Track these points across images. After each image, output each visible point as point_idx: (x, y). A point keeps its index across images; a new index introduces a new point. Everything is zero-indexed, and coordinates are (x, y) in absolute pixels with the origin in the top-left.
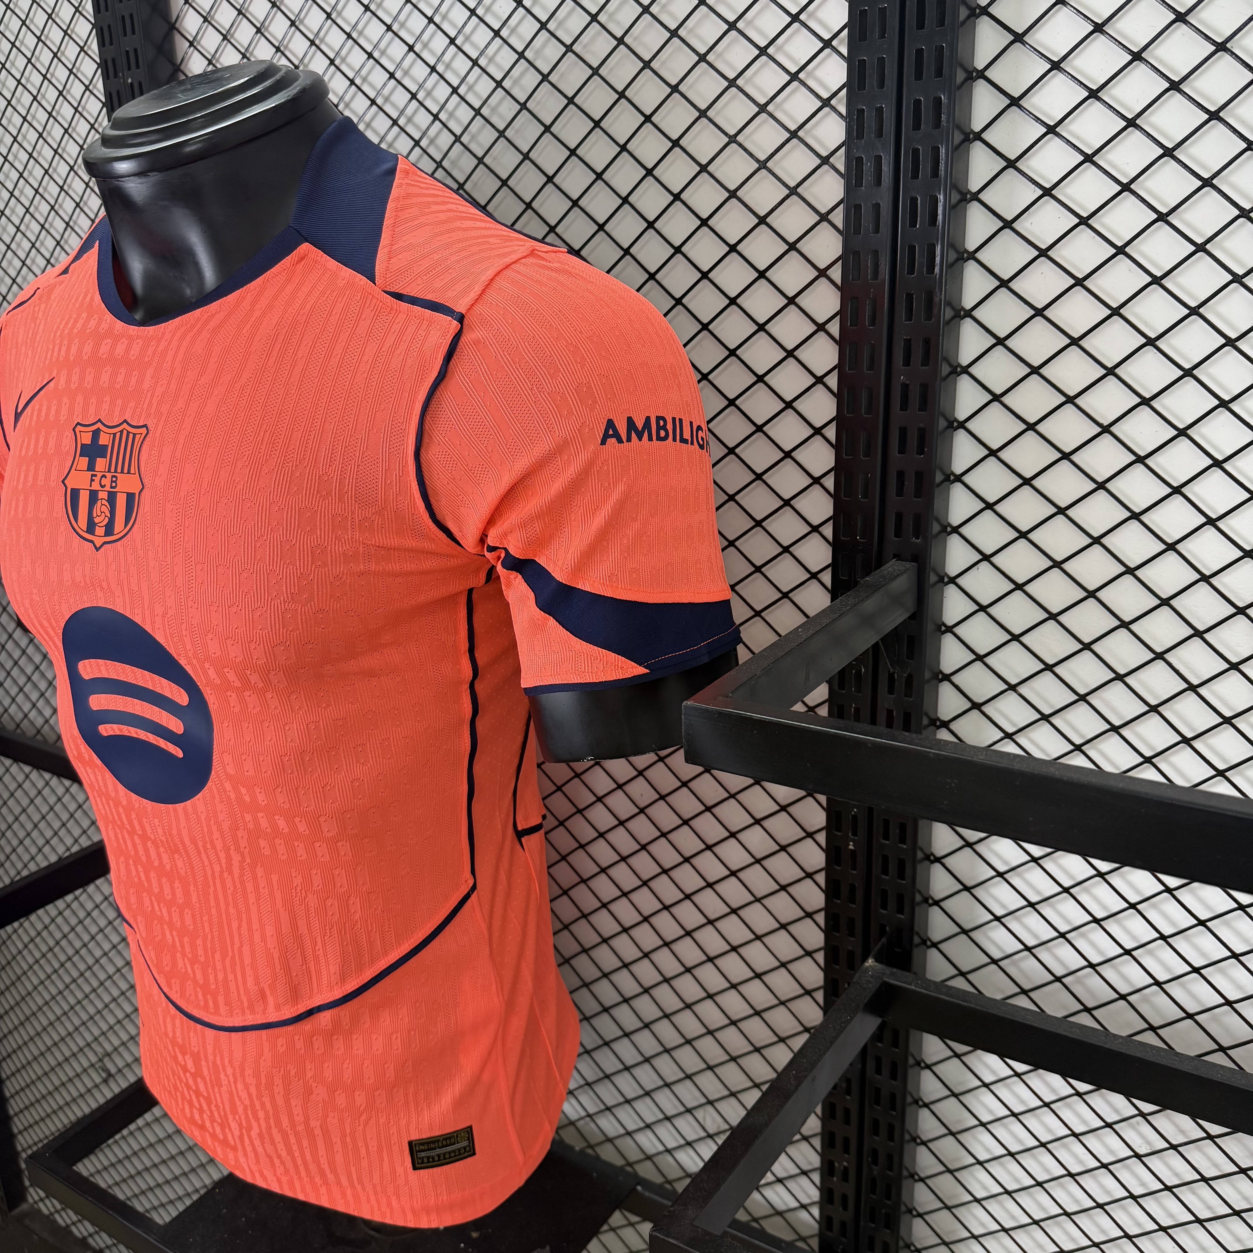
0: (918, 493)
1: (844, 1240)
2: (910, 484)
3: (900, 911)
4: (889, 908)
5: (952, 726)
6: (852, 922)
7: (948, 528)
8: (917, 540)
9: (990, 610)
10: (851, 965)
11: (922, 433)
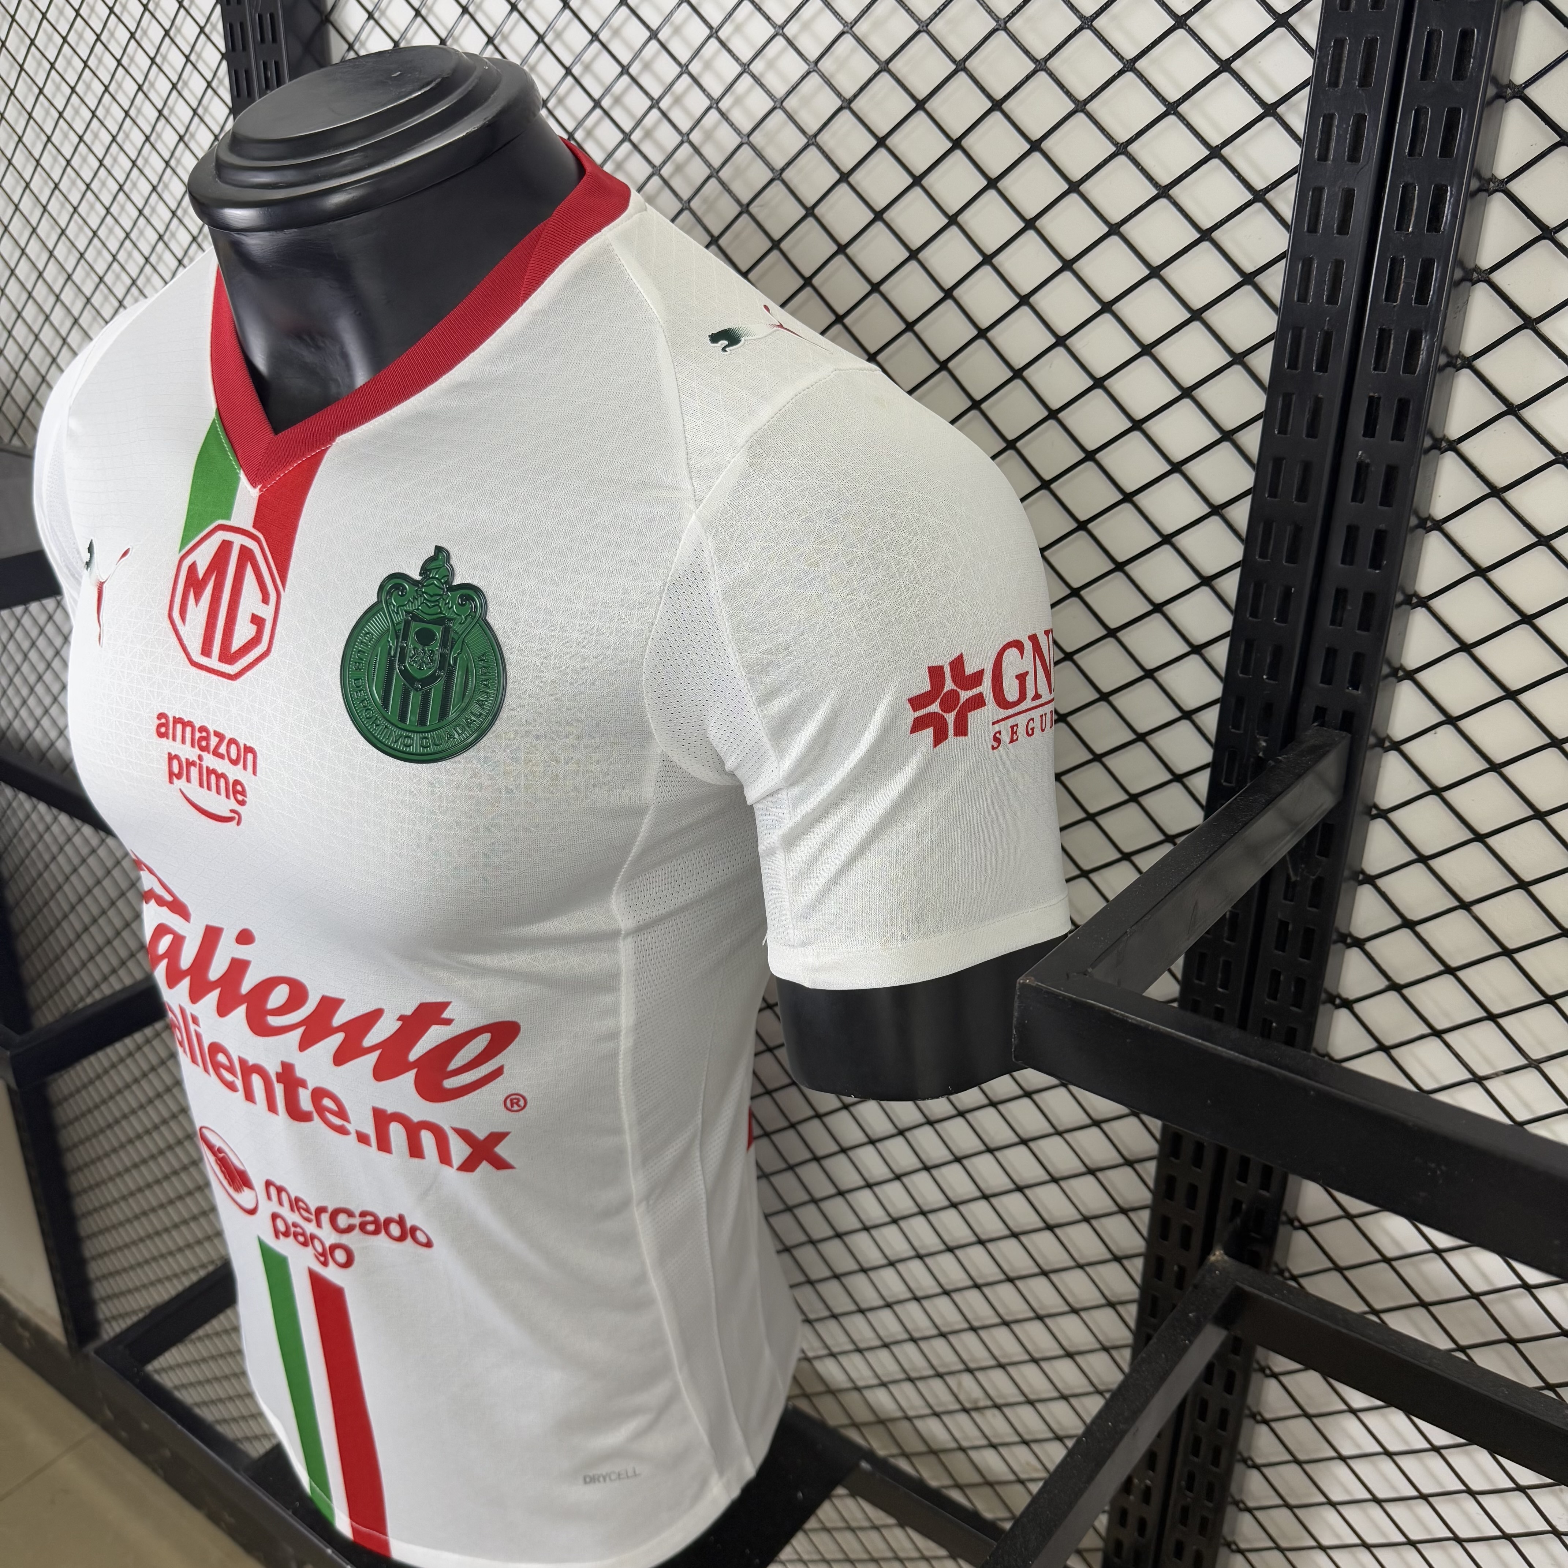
0: (1365, 624)
2: (1353, 609)
3: (1265, 1186)
4: (1249, 1181)
5: (1369, 946)
6: (1193, 1191)
7: (1401, 673)
8: (1355, 692)
9: (1448, 795)
10: (1185, 1244)
11: (1380, 537)
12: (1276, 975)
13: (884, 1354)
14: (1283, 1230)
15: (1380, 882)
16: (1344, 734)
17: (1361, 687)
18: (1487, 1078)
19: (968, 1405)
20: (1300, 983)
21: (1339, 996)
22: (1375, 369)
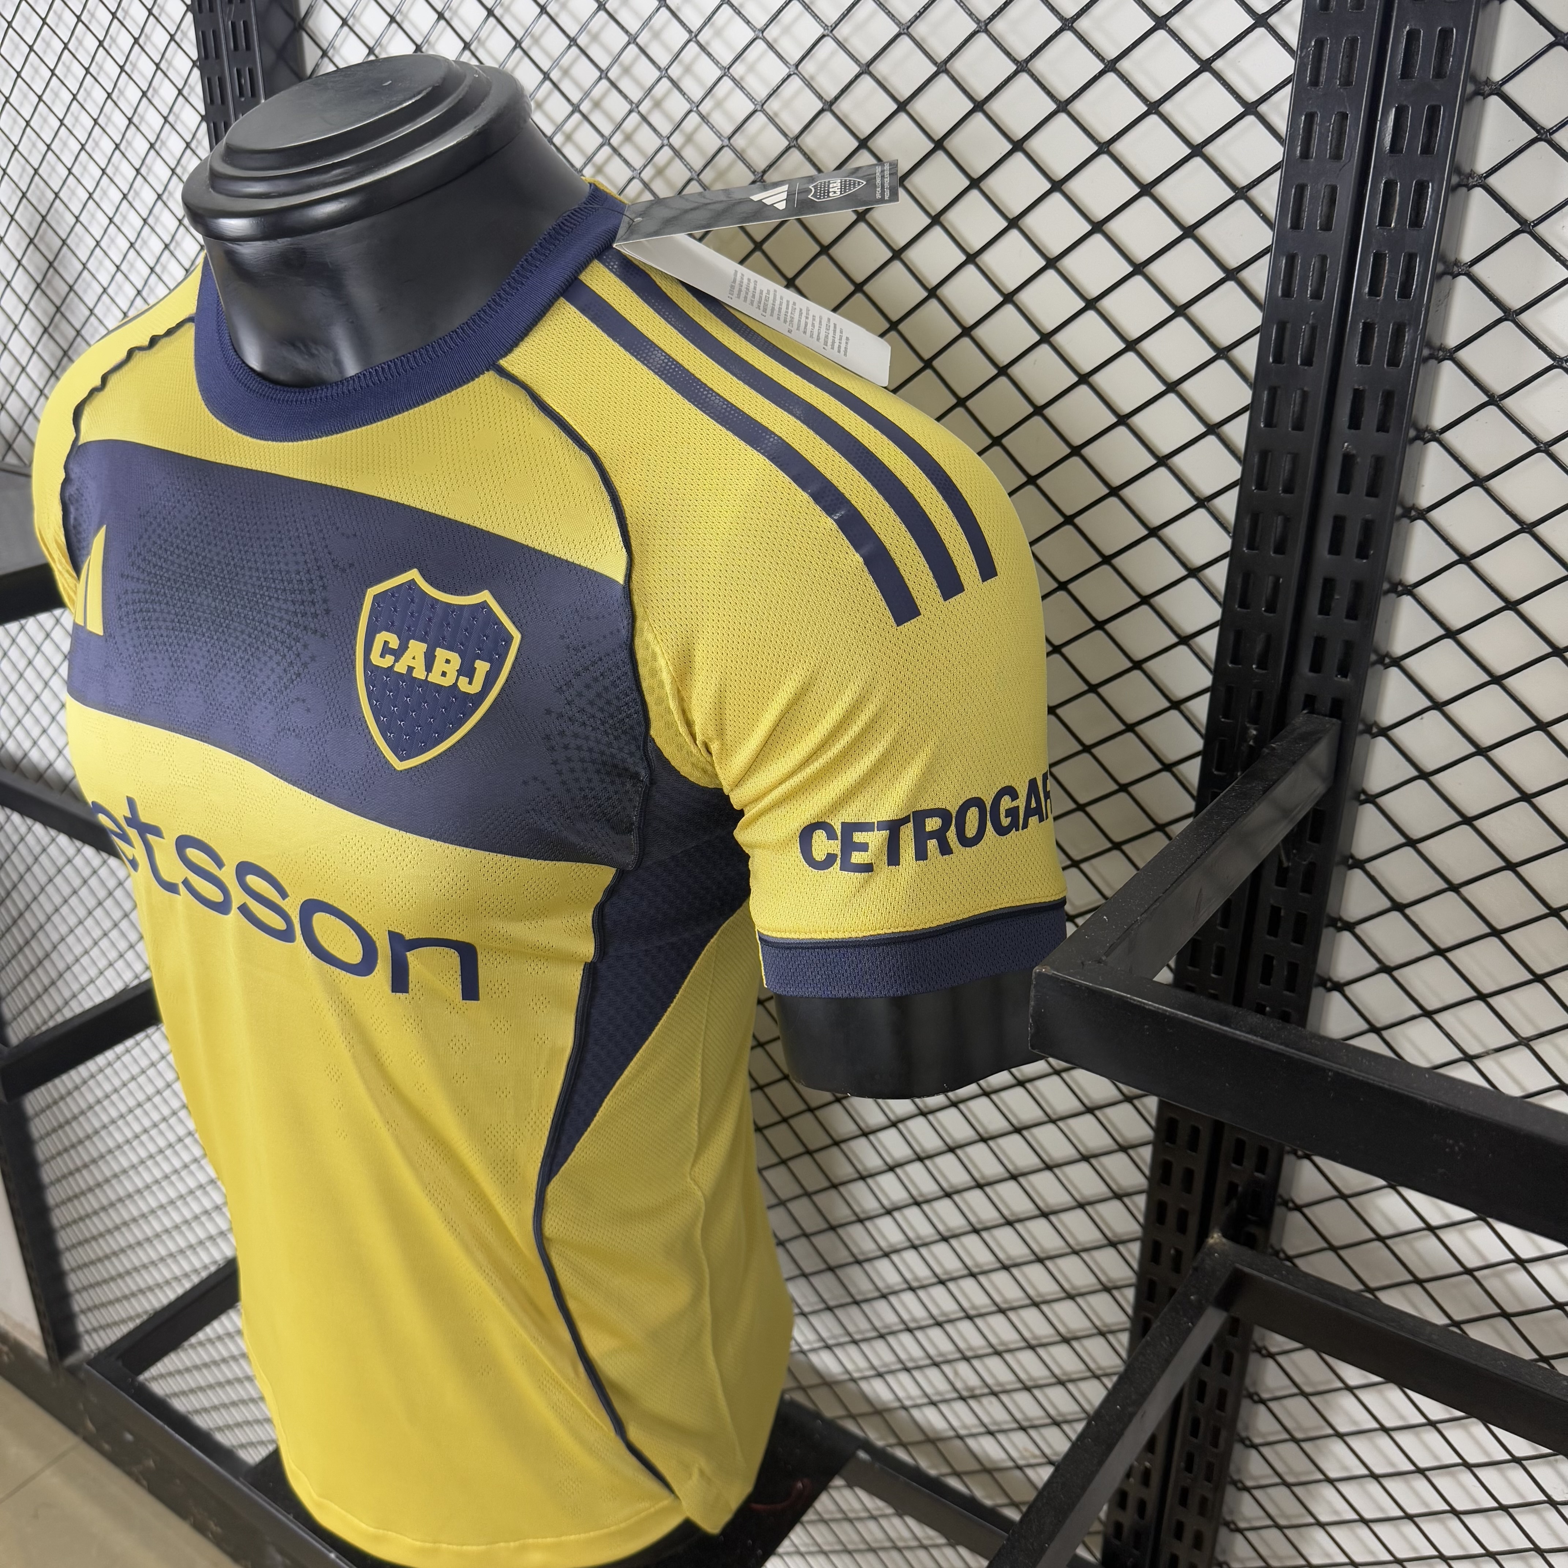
0: (1353, 613)
1: (1135, 1552)
2: (1341, 599)
3: (1261, 1168)
4: (1246, 1162)
5: (1359, 930)
6: (1189, 1175)
7: (1387, 660)
8: (1344, 680)
9: (1434, 779)
10: (1182, 1228)
11: (1368, 528)
12: (1268, 961)
13: (880, 1345)
14: (1279, 1211)
15: (1369, 866)
16: (1334, 720)
17: (1350, 675)
18: (1478, 1056)
19: (965, 1393)
20: (1293, 968)
21: (1330, 980)
22: (1359, 362)
